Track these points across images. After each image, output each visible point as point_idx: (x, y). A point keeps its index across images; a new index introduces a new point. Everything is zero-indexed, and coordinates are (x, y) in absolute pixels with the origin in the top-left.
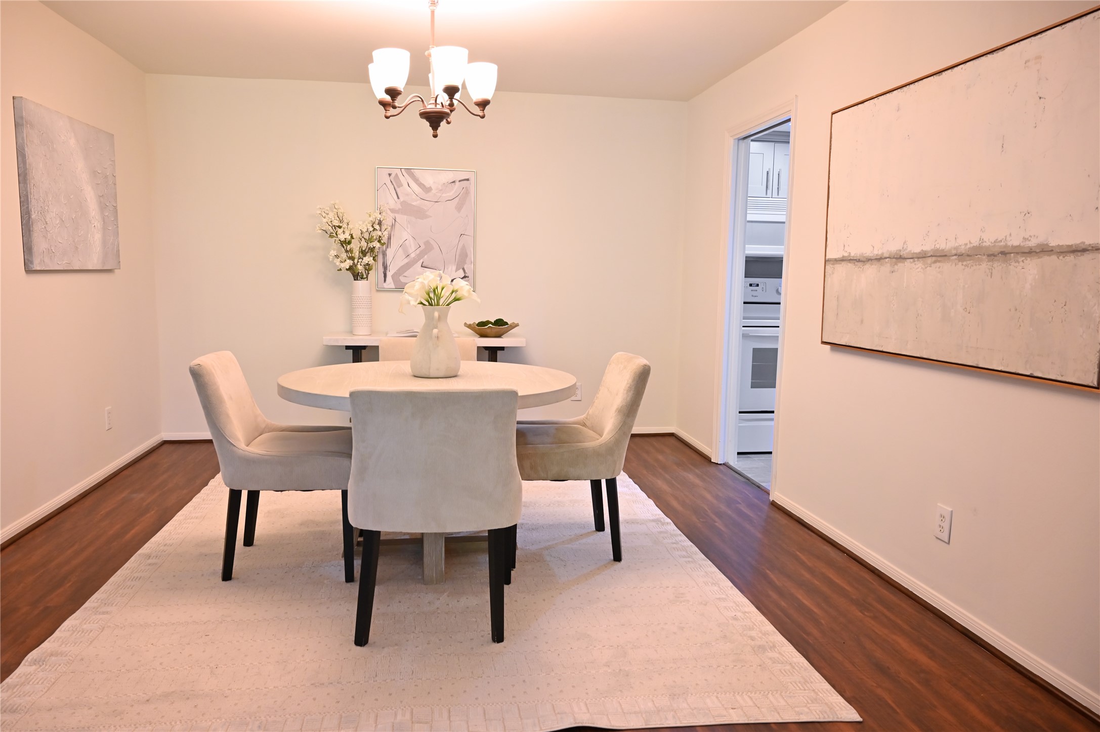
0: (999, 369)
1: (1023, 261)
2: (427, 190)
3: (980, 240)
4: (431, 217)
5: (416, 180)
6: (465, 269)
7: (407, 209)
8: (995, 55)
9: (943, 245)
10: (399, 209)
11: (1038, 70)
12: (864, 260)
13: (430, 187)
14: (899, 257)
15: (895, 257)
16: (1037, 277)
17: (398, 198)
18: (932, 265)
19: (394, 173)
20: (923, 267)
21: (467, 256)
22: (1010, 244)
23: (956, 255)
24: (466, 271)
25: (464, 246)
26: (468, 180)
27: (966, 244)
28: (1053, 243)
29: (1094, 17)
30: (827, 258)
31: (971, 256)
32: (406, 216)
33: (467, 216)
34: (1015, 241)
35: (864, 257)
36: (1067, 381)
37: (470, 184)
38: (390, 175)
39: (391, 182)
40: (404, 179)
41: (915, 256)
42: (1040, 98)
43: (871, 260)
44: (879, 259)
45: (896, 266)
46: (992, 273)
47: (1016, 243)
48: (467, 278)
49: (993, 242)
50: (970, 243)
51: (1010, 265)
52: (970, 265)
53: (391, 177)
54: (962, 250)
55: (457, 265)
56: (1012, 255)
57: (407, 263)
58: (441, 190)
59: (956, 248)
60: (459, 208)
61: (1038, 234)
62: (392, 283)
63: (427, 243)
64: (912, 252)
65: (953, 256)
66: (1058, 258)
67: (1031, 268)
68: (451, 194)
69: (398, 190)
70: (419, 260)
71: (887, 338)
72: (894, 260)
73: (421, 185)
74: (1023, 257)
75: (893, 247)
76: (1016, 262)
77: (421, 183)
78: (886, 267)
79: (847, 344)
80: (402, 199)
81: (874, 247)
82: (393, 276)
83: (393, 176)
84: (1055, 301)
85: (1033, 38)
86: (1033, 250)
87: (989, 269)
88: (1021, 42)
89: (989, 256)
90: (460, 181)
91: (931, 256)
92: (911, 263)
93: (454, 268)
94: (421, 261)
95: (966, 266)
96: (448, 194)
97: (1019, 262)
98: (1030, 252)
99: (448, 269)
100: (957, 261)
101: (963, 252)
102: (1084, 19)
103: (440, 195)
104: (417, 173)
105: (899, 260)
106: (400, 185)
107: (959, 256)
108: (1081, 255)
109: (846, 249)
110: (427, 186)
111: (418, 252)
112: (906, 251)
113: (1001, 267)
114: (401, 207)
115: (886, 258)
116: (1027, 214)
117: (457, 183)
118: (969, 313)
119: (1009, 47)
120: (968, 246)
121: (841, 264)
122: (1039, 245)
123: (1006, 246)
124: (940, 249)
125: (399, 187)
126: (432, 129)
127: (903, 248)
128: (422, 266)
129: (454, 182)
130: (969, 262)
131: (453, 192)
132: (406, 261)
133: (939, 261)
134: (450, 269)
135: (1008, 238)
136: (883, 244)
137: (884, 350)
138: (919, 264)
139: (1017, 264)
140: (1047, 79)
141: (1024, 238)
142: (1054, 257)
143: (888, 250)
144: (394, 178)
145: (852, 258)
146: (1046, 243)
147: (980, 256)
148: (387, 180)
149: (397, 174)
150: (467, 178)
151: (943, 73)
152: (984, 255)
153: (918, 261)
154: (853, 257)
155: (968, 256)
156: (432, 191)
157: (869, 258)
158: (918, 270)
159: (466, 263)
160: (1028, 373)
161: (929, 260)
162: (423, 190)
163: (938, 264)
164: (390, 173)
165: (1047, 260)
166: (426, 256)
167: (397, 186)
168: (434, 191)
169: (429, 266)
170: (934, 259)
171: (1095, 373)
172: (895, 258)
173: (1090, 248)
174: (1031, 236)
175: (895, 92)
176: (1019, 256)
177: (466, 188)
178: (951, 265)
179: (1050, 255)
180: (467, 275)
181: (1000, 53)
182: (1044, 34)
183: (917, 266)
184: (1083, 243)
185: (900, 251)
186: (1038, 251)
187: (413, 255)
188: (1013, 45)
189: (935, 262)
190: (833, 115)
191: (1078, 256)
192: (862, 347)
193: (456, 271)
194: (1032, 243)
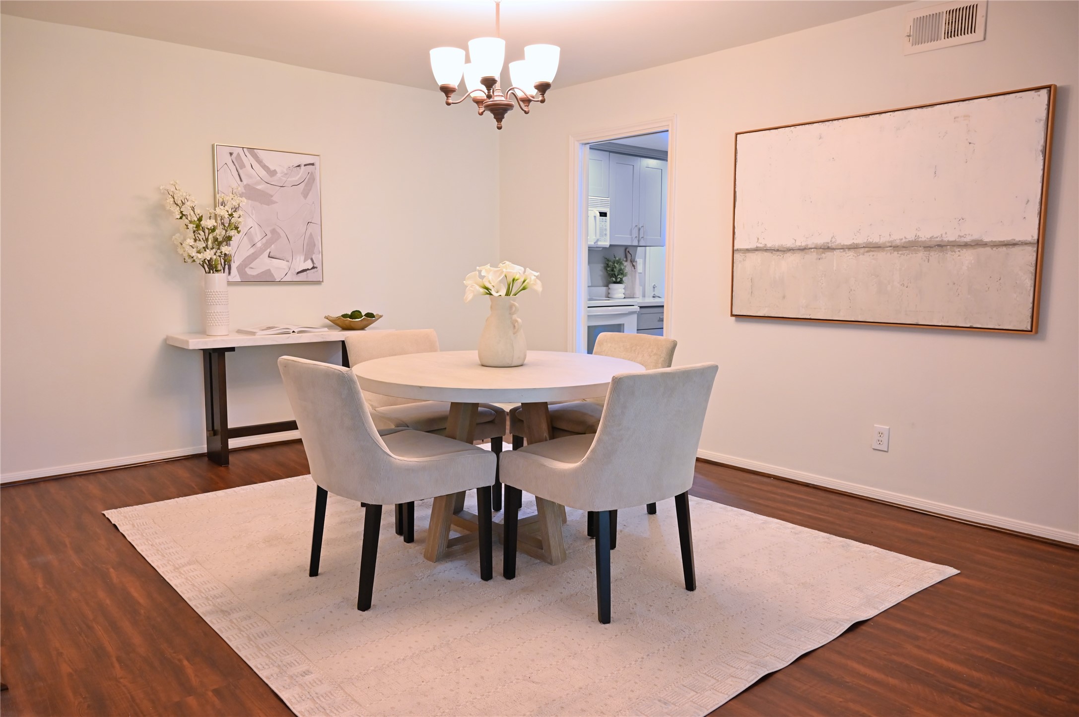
0: (940, 325)
1: (959, 251)
2: (273, 173)
3: (916, 236)
4: (277, 203)
5: (259, 162)
6: (314, 259)
7: (251, 193)
8: (925, 110)
9: (875, 239)
10: (243, 193)
11: (967, 125)
12: (785, 249)
13: (275, 170)
14: (826, 247)
15: (822, 247)
16: (973, 261)
17: (241, 180)
18: (865, 254)
19: (236, 151)
20: (855, 255)
21: (315, 245)
22: (946, 239)
23: (891, 247)
24: (315, 262)
25: (311, 234)
26: (313, 164)
27: (902, 239)
28: (986, 239)
29: (1016, 97)
30: (735, 248)
31: (907, 247)
32: (250, 201)
33: (313, 203)
34: (951, 237)
35: (784, 248)
36: (1004, 328)
37: (316, 168)
38: (231, 154)
39: (233, 162)
40: (248, 160)
41: (845, 247)
42: (970, 143)
43: (793, 250)
44: (803, 249)
45: (823, 255)
46: (928, 260)
47: (952, 239)
48: (315, 269)
49: (929, 238)
50: (905, 238)
51: (947, 254)
52: (906, 254)
53: (232, 156)
54: (898, 243)
55: (305, 255)
56: (949, 247)
57: (253, 253)
58: (286, 174)
59: (891, 242)
60: (305, 195)
61: (972, 233)
62: (238, 275)
63: (274, 231)
64: (842, 244)
65: (888, 247)
66: (992, 249)
67: (968, 256)
68: (296, 179)
69: (240, 171)
70: (266, 250)
71: (815, 308)
72: (821, 250)
73: (265, 167)
74: (959, 248)
75: (820, 241)
76: (952, 252)
77: (265, 166)
78: (812, 256)
79: (766, 316)
80: (245, 182)
81: (796, 240)
82: (238, 268)
83: (234, 155)
84: (991, 277)
85: (961, 103)
86: (969, 243)
87: (926, 257)
88: (950, 104)
89: (924, 247)
90: (305, 165)
91: (864, 247)
92: (841, 252)
93: (302, 258)
94: (268, 251)
95: (901, 254)
96: (294, 179)
97: (955, 252)
98: (966, 245)
99: (296, 259)
100: (893, 251)
101: (899, 244)
102: (1007, 96)
103: (284, 179)
104: (261, 154)
105: (827, 250)
106: (243, 166)
107: (894, 247)
108: (1013, 247)
109: (760, 241)
110: (272, 168)
111: (264, 240)
112: (835, 243)
113: (938, 255)
114: (244, 191)
115: (811, 248)
116: (961, 220)
117: (303, 167)
118: (907, 287)
119: (938, 106)
120: (904, 240)
121: (754, 253)
122: (973, 241)
123: (942, 241)
124: (874, 242)
125: (241, 169)
126: (497, 121)
127: (831, 241)
128: (269, 257)
129: (299, 166)
130: (905, 252)
131: (299, 176)
132: (252, 251)
133: (873, 251)
134: (298, 259)
135: (944, 236)
136: (807, 238)
137: (812, 318)
138: (851, 253)
139: (954, 253)
140: (976, 132)
141: (959, 236)
142: (988, 249)
143: (813, 243)
144: (236, 158)
145: (768, 248)
146: (980, 239)
147: (916, 248)
148: (228, 160)
149: (238, 154)
150: (312, 162)
151: (870, 116)
152: (921, 247)
153: (848, 251)
154: (770, 247)
155: (903, 247)
156: (278, 175)
157: (790, 248)
158: (850, 257)
159: (314, 253)
160: (968, 326)
161: (862, 250)
162: (267, 173)
163: (871, 253)
164: (231, 152)
165: (981, 250)
166: (273, 246)
167: (240, 167)
168: (279, 175)
169: (277, 257)
170: (867, 249)
171: (1028, 322)
172: (822, 249)
173: (1020, 243)
174: (966, 235)
175: (815, 124)
176: (955, 248)
177: (312, 173)
178: (886, 254)
179: (984, 247)
180: (315, 266)
181: (930, 109)
182: (971, 101)
183: (848, 255)
184: (1014, 240)
185: (828, 243)
186: (973, 244)
187: (259, 245)
188: (942, 105)
189: (868, 252)
190: (738, 136)
191: (1009, 248)
192: (784, 316)
193: (304, 262)
194: (968, 239)
